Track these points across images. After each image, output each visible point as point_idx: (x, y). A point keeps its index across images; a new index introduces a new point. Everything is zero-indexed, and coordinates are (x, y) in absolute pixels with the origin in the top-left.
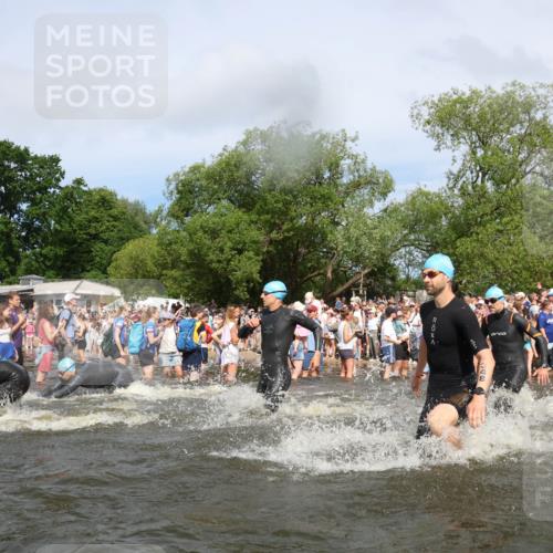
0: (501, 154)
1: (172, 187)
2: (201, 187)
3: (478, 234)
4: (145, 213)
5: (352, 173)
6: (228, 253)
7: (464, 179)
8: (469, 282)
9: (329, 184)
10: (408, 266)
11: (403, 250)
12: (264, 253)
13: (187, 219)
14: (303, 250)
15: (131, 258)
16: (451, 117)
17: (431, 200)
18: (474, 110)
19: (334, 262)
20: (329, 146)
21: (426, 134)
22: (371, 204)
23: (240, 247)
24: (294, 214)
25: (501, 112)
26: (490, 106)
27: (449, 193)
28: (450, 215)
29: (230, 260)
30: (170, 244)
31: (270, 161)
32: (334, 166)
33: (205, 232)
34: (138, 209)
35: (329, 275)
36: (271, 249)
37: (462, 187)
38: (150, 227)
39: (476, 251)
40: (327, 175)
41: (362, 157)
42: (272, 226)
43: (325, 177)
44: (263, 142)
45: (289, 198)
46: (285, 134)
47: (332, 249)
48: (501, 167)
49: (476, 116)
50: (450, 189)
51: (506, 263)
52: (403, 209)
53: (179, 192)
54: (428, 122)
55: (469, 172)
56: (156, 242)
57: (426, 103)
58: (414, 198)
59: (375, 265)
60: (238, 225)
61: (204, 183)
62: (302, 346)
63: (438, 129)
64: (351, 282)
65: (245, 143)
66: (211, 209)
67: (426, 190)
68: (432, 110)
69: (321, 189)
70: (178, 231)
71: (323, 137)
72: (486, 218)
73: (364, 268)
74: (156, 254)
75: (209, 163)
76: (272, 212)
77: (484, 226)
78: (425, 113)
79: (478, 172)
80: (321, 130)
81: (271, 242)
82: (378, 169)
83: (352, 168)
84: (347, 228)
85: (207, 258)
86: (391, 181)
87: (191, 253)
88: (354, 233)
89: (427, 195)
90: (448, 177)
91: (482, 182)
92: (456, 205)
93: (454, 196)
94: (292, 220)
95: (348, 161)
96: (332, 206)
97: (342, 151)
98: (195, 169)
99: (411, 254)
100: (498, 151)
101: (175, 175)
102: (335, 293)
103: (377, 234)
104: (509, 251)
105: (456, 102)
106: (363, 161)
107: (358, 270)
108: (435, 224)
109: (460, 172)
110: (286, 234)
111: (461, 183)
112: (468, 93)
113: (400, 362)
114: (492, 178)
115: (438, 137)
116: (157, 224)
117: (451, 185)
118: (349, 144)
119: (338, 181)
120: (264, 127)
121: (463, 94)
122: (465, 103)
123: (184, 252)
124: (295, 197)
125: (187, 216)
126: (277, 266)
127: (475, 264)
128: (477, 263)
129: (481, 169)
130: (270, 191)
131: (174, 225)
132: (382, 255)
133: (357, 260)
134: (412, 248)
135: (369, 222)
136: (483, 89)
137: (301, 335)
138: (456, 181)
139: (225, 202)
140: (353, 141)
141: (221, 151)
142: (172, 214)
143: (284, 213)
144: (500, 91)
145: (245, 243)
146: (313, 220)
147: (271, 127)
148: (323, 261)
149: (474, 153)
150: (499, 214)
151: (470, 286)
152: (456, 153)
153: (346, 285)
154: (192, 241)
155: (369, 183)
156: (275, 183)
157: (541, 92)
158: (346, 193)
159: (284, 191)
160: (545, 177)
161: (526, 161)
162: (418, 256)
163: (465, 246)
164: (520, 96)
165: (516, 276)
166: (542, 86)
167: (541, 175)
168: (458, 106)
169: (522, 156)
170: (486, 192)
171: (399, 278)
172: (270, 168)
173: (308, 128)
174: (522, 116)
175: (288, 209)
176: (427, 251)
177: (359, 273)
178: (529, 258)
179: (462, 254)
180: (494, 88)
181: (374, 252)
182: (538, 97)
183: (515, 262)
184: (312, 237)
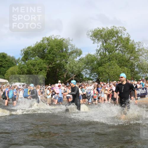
0: (110, 45)
1: (23, 52)
2: (30, 53)
4: (15, 60)
5: (71, 49)
6: (38, 71)
7: (100, 51)
8: (102, 78)
9: (65, 52)
10: (86, 74)
11: (84, 70)
12: (47, 71)
13: (27, 61)
14: (58, 70)
15: (11, 72)
16: (97, 35)
17: (92, 57)
18: (103, 33)
19: (66, 73)
20: (65, 42)
21: (91, 39)
22: (76, 58)
23: (41, 69)
24: (55, 60)
25: (110, 34)
26: (107, 32)
27: (96, 55)
28: (97, 61)
29: (38, 73)
30: (22, 68)
31: (49, 46)
32: (66, 48)
33: (31, 65)
34: (13, 58)
35: (65, 76)
36: (49, 69)
38: (16, 64)
39: (104, 70)
40: (64, 50)
41: (74, 45)
42: (50, 63)
44: (48, 41)
45: (54, 56)
46: (53, 39)
47: (66, 69)
48: (110, 48)
49: (103, 35)
51: (111, 73)
52: (84, 59)
53: (24, 54)
54: (91, 36)
55: (102, 49)
56: (18, 67)
57: (91, 31)
58: (87, 56)
59: (77, 74)
60: (40, 63)
61: (31, 51)
62: (57, 96)
63: (94, 38)
64: (71, 78)
65: (42, 41)
66: (33, 59)
67: (91, 54)
68: (92, 33)
69: (63, 54)
70: (24, 65)
71: (63, 40)
72: (106, 62)
73: (74, 75)
74: (18, 71)
75: (33, 46)
76: (50, 60)
77: (106, 64)
78: (91, 34)
79: (104, 49)
80: (63, 38)
81: (49, 68)
82: (78, 48)
84: (70, 64)
85: (32, 72)
86: (82, 51)
87: (28, 71)
88: (72, 65)
89: (91, 55)
90: (97, 51)
91: (105, 52)
92: (98, 58)
93: (98, 56)
94: (55, 62)
95: (70, 46)
96: (66, 58)
97: (68, 43)
98: (29, 48)
99: (87, 71)
100: (109, 44)
101: (23, 49)
102: (66, 81)
103: (78, 66)
104: (112, 70)
105: (98, 31)
106: (74, 46)
108: (93, 63)
109: (99, 49)
110: (53, 66)
111: (100, 52)
112: (102, 29)
113: (84, 99)
114: (108, 51)
115: (94, 40)
116: (18, 63)
117: (97, 53)
118: (70, 42)
119: (67, 51)
120: (48, 37)
121: (100, 29)
122: (101, 31)
123: (26, 70)
124: (56, 55)
125: (26, 60)
126: (51, 74)
127: (103, 74)
128: (104, 73)
129: (105, 48)
130: (49, 54)
131: (23, 63)
132: (79, 71)
133: (72, 73)
134: (87, 69)
135: (76, 62)
136: (106, 28)
137: (57, 93)
138: (98, 52)
139: (37, 57)
140: (71, 41)
141: (36, 43)
142: (22, 60)
144: (110, 29)
145: (42, 68)
146: (61, 62)
147: (50, 37)
148: (63, 73)
149: (103, 44)
150: (110, 60)
151: (102, 79)
152: (98, 44)
153: (70, 79)
154: (28, 67)
155: (76, 52)
156: (51, 51)
157: (120, 29)
158: (69, 55)
159: (53, 54)
160: (121, 51)
161: (116, 47)
162: (89, 71)
163: (101, 69)
164: (115, 30)
165: (114, 77)
166: (120, 27)
167: (120, 50)
168: (99, 32)
169: (115, 45)
170: (106, 55)
171: (83, 77)
172: (49, 48)
173: (59, 37)
174: (116, 35)
175: (54, 59)
176: (91, 70)
177: (73, 76)
178: (117, 72)
179: (100, 71)
180: (108, 27)
181: (77, 70)
182: (120, 30)
183: (114, 73)
184: (60, 66)
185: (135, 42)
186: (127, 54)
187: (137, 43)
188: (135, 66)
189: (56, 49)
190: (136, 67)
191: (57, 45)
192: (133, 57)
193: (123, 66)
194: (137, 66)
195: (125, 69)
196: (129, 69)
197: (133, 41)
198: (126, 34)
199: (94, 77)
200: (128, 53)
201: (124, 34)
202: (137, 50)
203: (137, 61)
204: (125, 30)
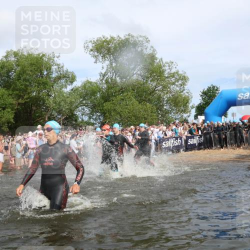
3: (113, 101)
5: (57, 72)
7: (107, 76)
8: (109, 122)
9: (46, 77)
10: (82, 115)
11: (80, 108)
12: (15, 110)
14: (34, 108)
16: (102, 48)
17: (93, 85)
18: (112, 45)
19: (49, 113)
20: (47, 60)
21: (90, 56)
22: (66, 87)
23: (4, 106)
24: (29, 91)
26: (119, 44)
27: (100, 82)
28: (101, 92)
31: (19, 66)
32: (49, 69)
36: (19, 107)
37: (106, 80)
39: (112, 108)
40: (45, 73)
41: (62, 65)
42: (19, 97)
43: (45, 74)
44: (15, 56)
45: (28, 83)
46: (26, 54)
47: (48, 107)
48: (123, 71)
49: (112, 48)
50: (101, 80)
51: (125, 113)
52: (80, 89)
54: (92, 50)
55: (109, 73)
57: (91, 41)
58: (85, 84)
59: (67, 115)
60: (2, 96)
63: (96, 54)
65: (6, 57)
67: (91, 81)
68: (93, 45)
69: (42, 80)
71: (44, 55)
72: (116, 94)
73: (62, 116)
76: (20, 90)
77: (116, 97)
78: (91, 46)
79: (113, 73)
80: (43, 52)
81: (19, 104)
82: (69, 71)
83: (57, 70)
84: (55, 98)
86: (75, 76)
88: (58, 100)
89: (91, 83)
90: (101, 76)
91: (115, 77)
92: (103, 87)
93: (102, 83)
94: (29, 93)
95: (56, 67)
96: (48, 87)
97: (52, 62)
99: (84, 110)
100: (122, 64)
103: (68, 100)
104: (126, 108)
105: (104, 41)
106: (62, 67)
107: (60, 117)
108: (94, 96)
109: (105, 73)
110: (26, 101)
111: (106, 78)
112: (109, 38)
114: (119, 76)
115: (96, 57)
117: (101, 79)
118: (56, 59)
119: (51, 76)
120: (15, 50)
121: (107, 38)
122: (108, 42)
124: (30, 83)
126: (22, 115)
127: (112, 114)
128: (113, 113)
129: (115, 71)
130: (18, 80)
132: (71, 110)
133: (59, 112)
134: (84, 107)
135: (65, 95)
136: (116, 36)
138: (104, 77)
140: (58, 57)
143: (25, 90)
144: (123, 38)
145: (6, 105)
147: (19, 50)
148: (44, 113)
149: (112, 65)
150: (122, 92)
152: (104, 65)
155: (64, 77)
156: (21, 76)
157: (140, 39)
158: (54, 81)
159: (25, 80)
160: (142, 77)
161: (134, 69)
162: (87, 110)
163: (107, 106)
164: (132, 40)
165: (129, 119)
166: (141, 36)
167: (140, 75)
168: (105, 43)
169: (132, 67)
170: (117, 82)
171: (78, 121)
172: (19, 69)
173: (36, 51)
174: (132, 49)
175: (27, 89)
176: (91, 108)
177: (60, 118)
178: (135, 111)
179: (106, 109)
180: (121, 36)
181: (67, 109)
182: (139, 41)
183: (129, 113)
184: (38, 102)
185: (164, 62)
186: (151, 81)
187: (166, 63)
188: (163, 101)
189: (31, 71)
190: (165, 102)
191: (32, 65)
192: (161, 87)
193: (145, 100)
194: (167, 101)
195: (148, 107)
196: (154, 107)
197: (161, 59)
198: (149, 47)
199: (96, 119)
200: (153, 79)
201: (146, 49)
202: (166, 76)
203: (167, 93)
204: (148, 41)
